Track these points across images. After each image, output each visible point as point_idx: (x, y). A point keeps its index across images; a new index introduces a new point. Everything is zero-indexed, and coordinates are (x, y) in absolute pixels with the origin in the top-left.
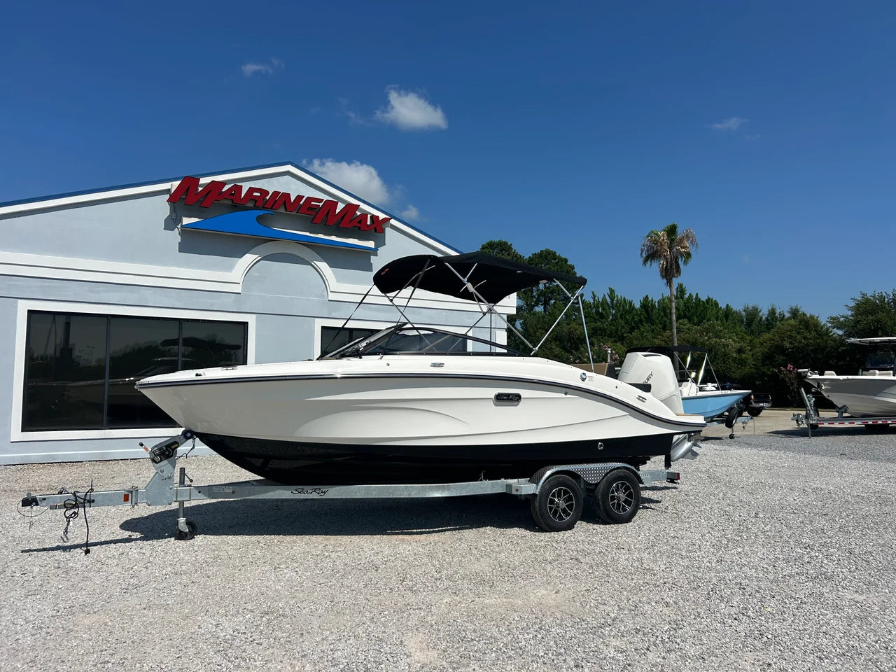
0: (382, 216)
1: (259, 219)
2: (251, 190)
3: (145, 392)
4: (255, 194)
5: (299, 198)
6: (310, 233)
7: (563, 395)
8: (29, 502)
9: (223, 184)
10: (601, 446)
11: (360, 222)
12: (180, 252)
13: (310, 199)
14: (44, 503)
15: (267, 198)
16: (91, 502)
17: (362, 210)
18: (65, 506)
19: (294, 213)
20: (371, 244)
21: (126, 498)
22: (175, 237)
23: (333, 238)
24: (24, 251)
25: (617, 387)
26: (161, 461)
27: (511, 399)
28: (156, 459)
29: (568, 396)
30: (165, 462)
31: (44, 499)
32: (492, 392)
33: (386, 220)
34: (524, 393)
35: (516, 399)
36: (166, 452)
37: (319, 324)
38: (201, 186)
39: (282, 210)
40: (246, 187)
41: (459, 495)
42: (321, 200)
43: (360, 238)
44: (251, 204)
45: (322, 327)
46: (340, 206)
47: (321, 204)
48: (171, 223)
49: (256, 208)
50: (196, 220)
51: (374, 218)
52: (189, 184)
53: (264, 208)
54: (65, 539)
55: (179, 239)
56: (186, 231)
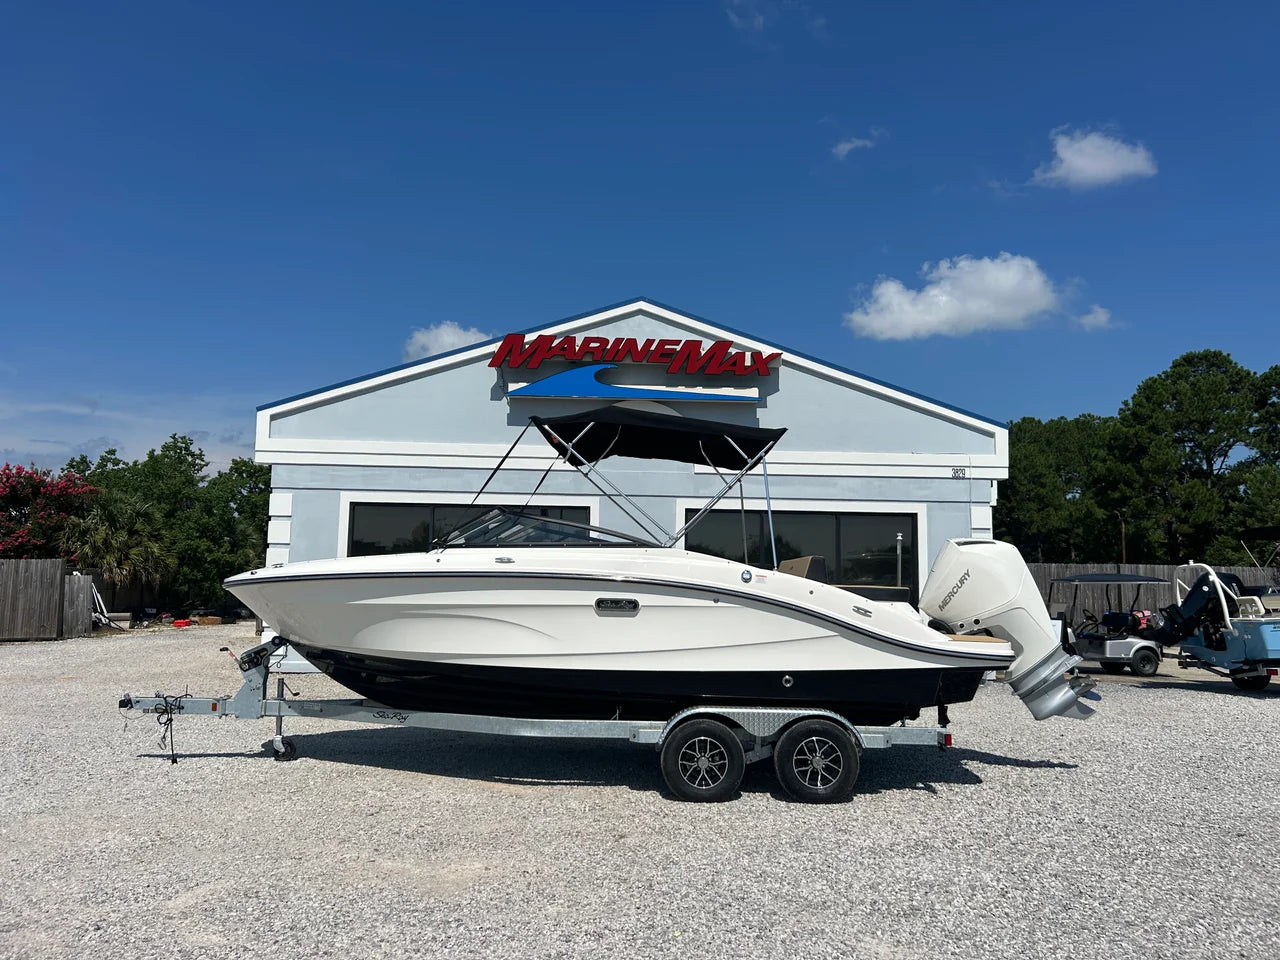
0: (767, 351)
1: (599, 376)
2: (588, 340)
3: (231, 590)
4: (592, 345)
5: (649, 342)
6: (667, 386)
7: (712, 603)
8: (126, 703)
9: (553, 337)
10: (787, 681)
11: (735, 363)
12: (509, 424)
13: (663, 342)
14: (138, 706)
15: (609, 347)
16: (181, 708)
17: (738, 346)
18: (156, 711)
19: (644, 362)
20: (753, 393)
21: (214, 708)
22: (503, 407)
23: (699, 390)
24: (348, 437)
25: (811, 592)
26: (249, 669)
27: (621, 607)
28: (243, 666)
29: (720, 604)
30: (254, 670)
31: (138, 702)
32: (591, 597)
33: (773, 357)
34: (642, 599)
35: (633, 606)
36: (256, 660)
37: (682, 505)
38: (527, 343)
39: (628, 361)
40: (579, 339)
41: (555, 736)
42: (677, 342)
43: (737, 387)
44: (588, 359)
45: (686, 510)
46: (707, 345)
47: (678, 348)
48: (499, 392)
49: (596, 362)
50: (525, 384)
51: (756, 355)
52: (512, 342)
53: (605, 362)
54: (163, 746)
55: (507, 410)
56: (515, 399)
